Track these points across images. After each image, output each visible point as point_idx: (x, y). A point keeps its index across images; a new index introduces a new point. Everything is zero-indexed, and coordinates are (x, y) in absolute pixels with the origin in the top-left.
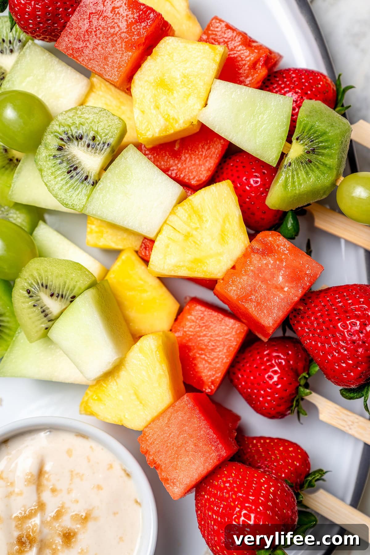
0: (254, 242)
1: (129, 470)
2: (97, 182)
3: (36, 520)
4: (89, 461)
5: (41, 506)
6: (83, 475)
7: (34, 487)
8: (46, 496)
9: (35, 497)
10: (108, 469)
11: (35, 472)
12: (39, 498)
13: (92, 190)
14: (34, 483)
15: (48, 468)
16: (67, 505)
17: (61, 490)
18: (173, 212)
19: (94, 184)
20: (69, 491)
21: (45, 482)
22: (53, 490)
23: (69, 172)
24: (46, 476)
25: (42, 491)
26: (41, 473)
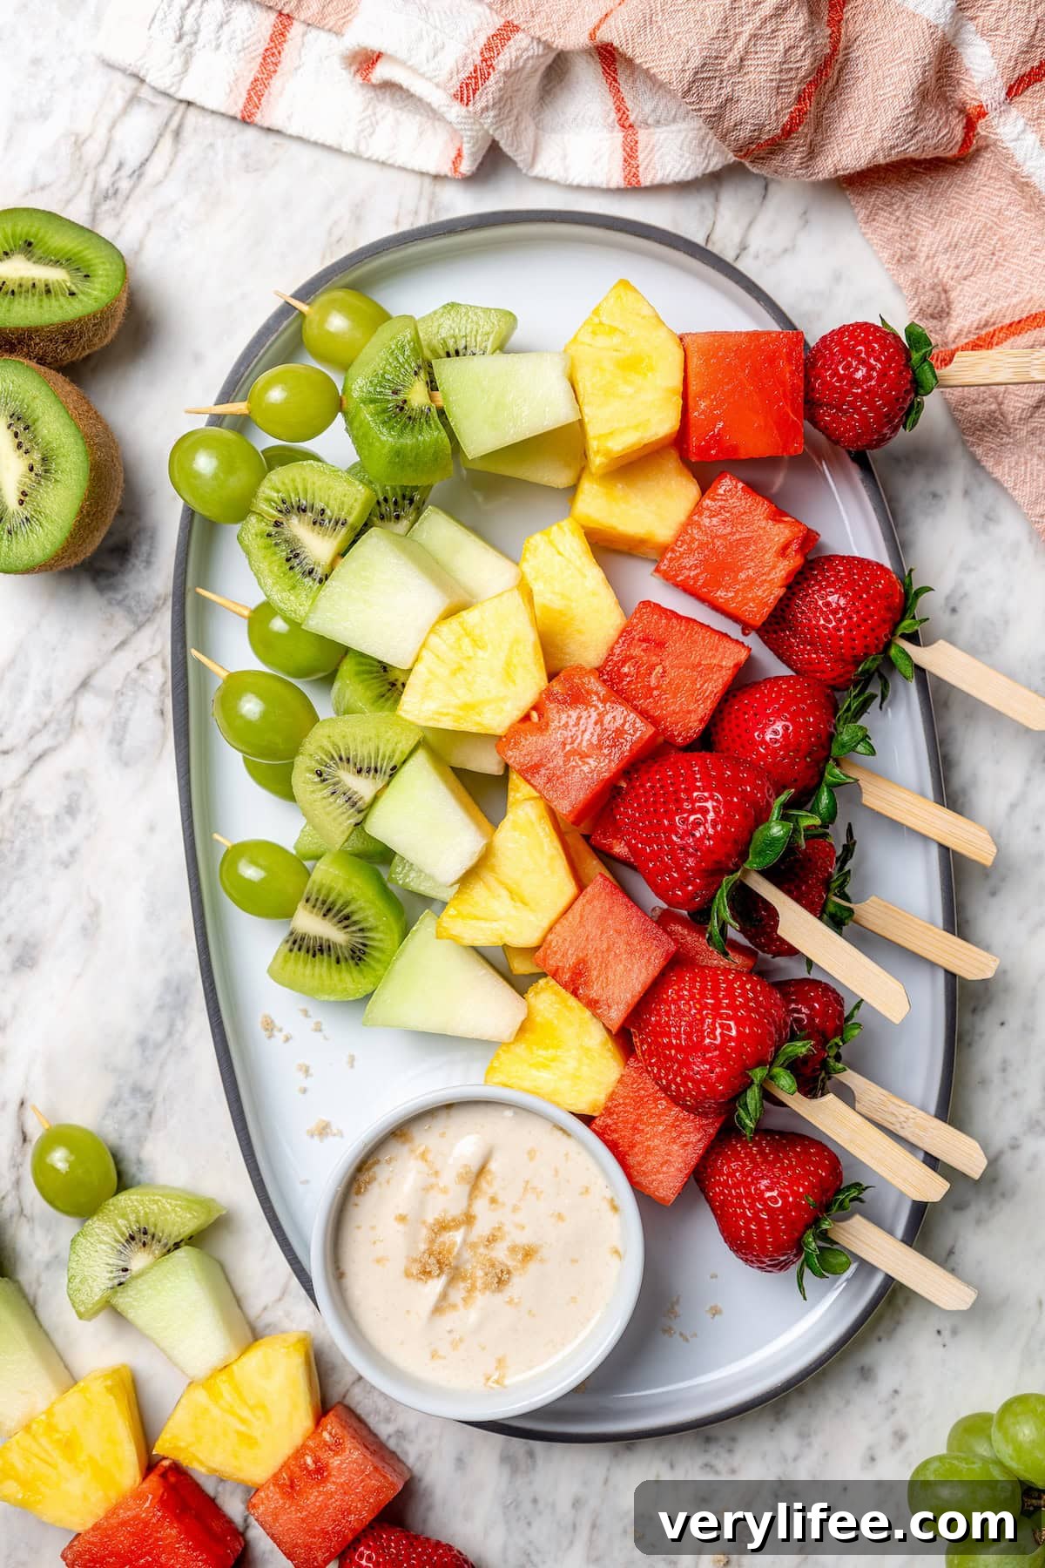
0: (554, 683)
1: (617, 1202)
2: (327, 577)
3: (458, 1236)
4: (556, 1172)
5: (469, 1219)
6: (541, 1192)
7: (467, 1188)
8: (481, 1206)
9: (464, 1203)
10: (582, 1194)
11: (475, 1168)
12: (470, 1206)
13: (319, 590)
14: (469, 1183)
15: (493, 1166)
16: (506, 1228)
17: (504, 1204)
18: (433, 630)
19: (321, 581)
20: (515, 1209)
21: (483, 1184)
22: (493, 1200)
23: (288, 560)
24: (489, 1178)
25: (476, 1197)
26: (482, 1170)
